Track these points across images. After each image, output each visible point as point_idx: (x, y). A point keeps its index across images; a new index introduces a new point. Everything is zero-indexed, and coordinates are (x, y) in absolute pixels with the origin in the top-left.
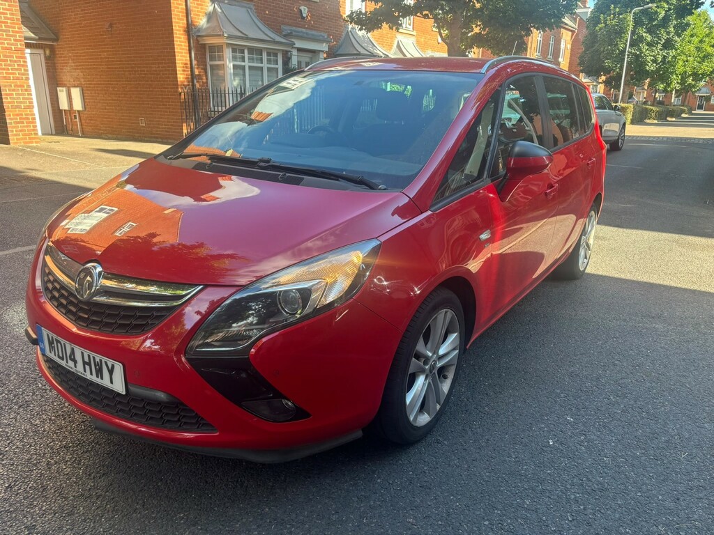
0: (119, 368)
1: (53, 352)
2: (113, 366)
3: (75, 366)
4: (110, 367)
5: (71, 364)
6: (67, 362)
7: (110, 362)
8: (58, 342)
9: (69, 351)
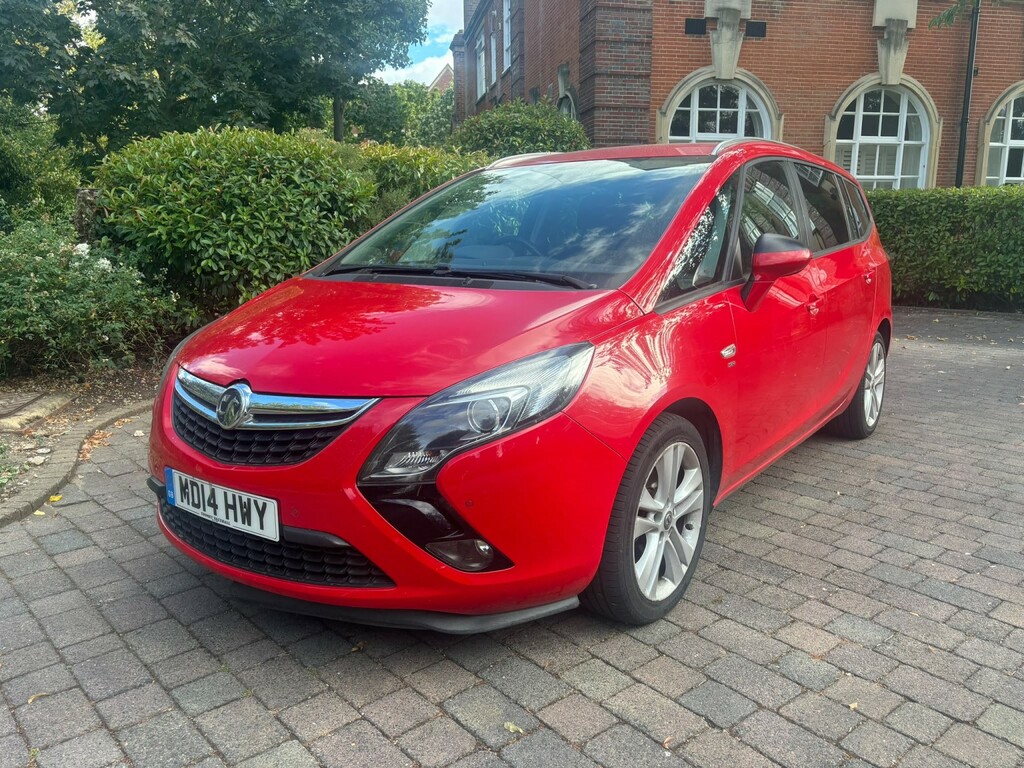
0: (272, 507)
1: (185, 501)
2: (265, 505)
3: (215, 514)
4: (261, 507)
5: (210, 511)
6: (204, 510)
7: (261, 500)
8: (194, 484)
9: (207, 494)
